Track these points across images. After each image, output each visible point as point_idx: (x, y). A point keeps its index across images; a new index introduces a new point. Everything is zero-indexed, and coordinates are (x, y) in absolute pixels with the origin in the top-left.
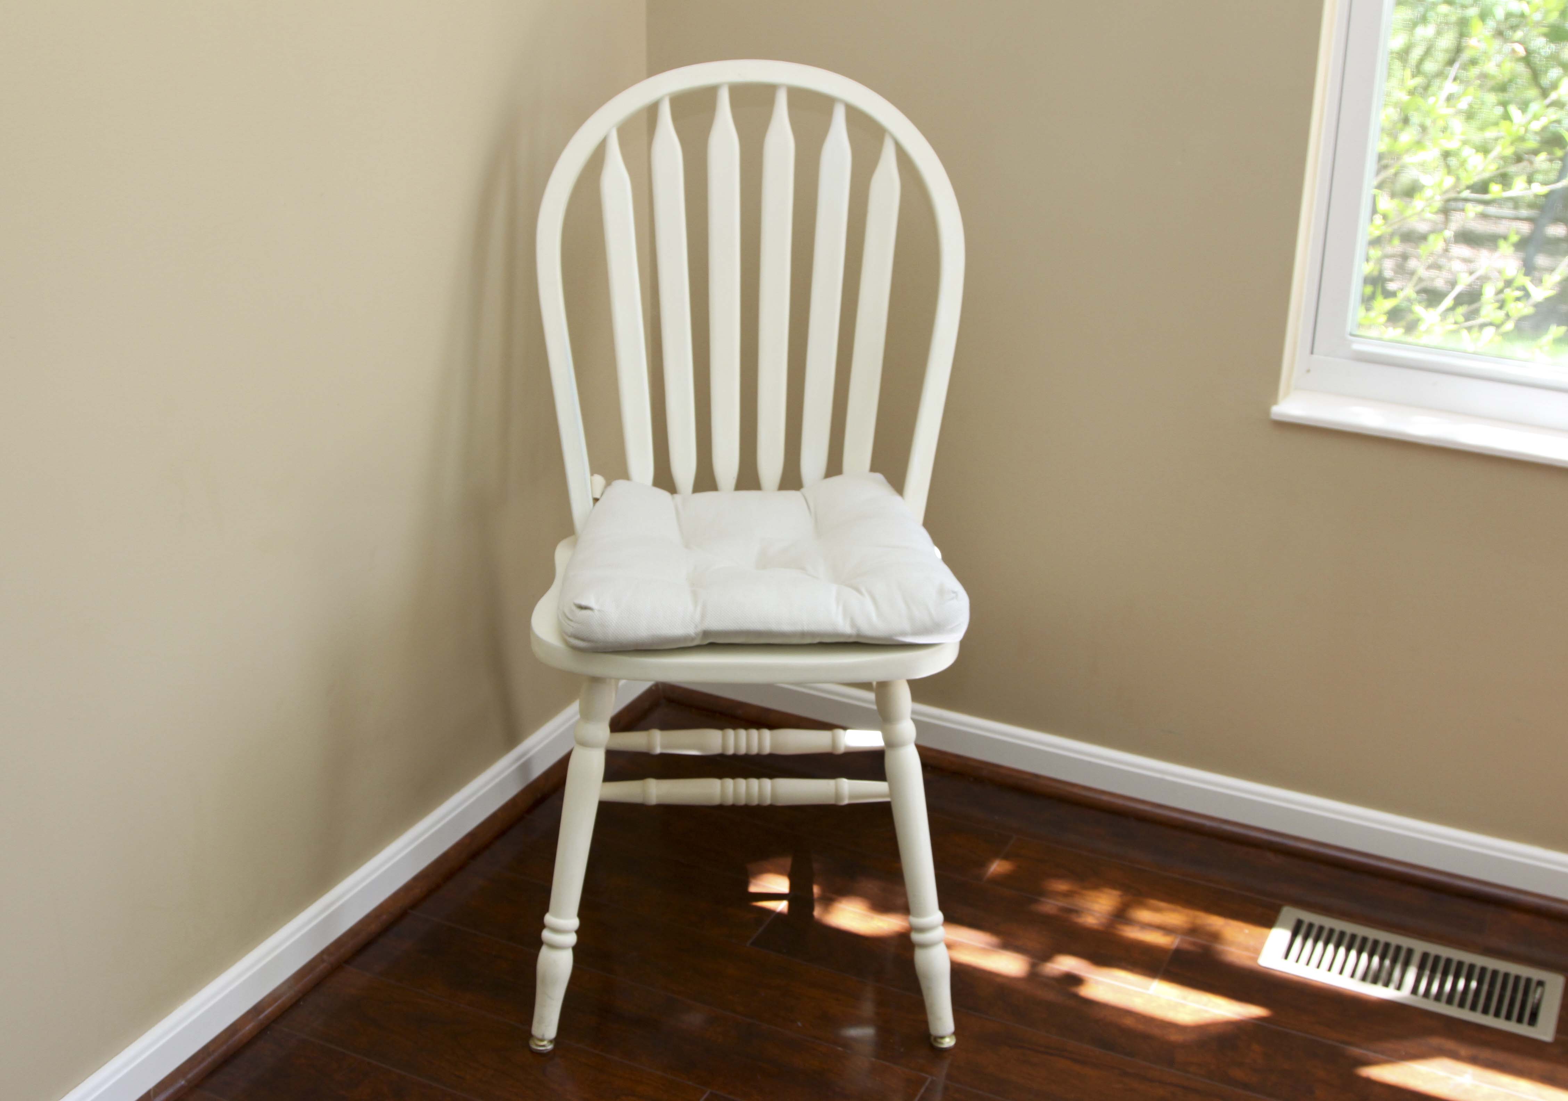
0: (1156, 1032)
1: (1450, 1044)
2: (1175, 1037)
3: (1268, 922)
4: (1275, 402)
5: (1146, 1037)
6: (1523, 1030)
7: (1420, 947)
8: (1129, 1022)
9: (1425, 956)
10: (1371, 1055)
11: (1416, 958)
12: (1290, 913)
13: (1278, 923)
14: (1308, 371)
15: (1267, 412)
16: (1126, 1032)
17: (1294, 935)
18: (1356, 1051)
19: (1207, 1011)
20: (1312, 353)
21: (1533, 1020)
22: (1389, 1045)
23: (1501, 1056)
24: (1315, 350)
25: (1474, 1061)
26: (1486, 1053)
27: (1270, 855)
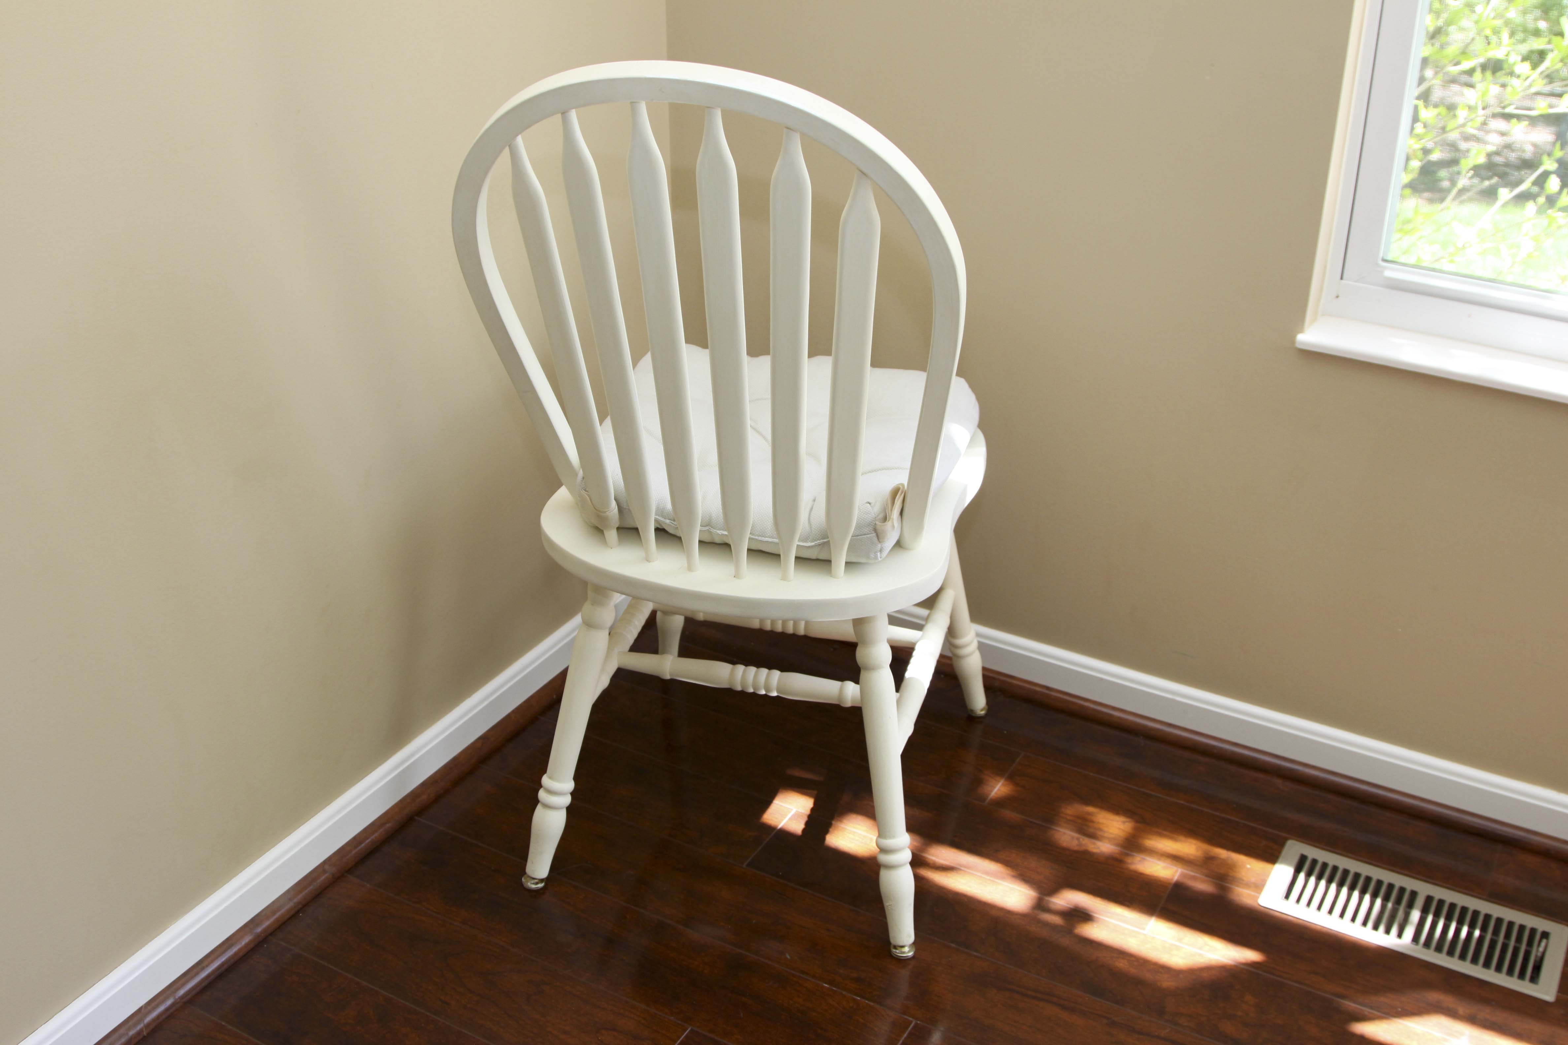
0: (1148, 976)
1: (1447, 1000)
2: (1167, 983)
3: (1271, 857)
4: (1301, 330)
5: (1138, 982)
6: (1524, 987)
7: (1424, 889)
8: (1122, 964)
9: (1429, 899)
10: (1366, 1010)
11: (1420, 902)
12: (1295, 848)
13: (1281, 859)
14: (1337, 297)
15: (1293, 340)
16: (1118, 975)
17: (1298, 871)
18: (1350, 1005)
19: (1201, 955)
20: (1342, 278)
21: (1535, 978)
22: (1383, 1000)
23: (1500, 1016)
24: (1345, 276)
25: (1472, 1020)
26: (1485, 1012)
27: (1278, 782)
